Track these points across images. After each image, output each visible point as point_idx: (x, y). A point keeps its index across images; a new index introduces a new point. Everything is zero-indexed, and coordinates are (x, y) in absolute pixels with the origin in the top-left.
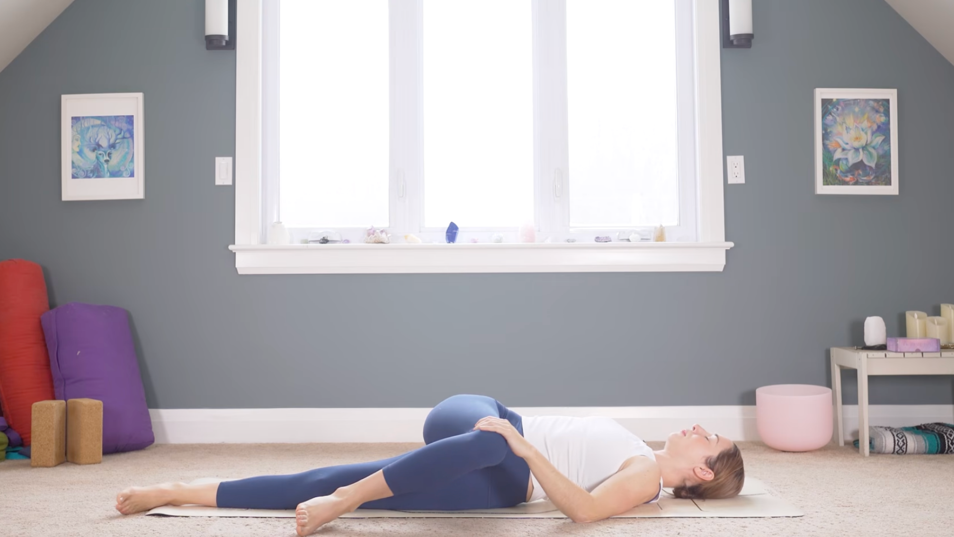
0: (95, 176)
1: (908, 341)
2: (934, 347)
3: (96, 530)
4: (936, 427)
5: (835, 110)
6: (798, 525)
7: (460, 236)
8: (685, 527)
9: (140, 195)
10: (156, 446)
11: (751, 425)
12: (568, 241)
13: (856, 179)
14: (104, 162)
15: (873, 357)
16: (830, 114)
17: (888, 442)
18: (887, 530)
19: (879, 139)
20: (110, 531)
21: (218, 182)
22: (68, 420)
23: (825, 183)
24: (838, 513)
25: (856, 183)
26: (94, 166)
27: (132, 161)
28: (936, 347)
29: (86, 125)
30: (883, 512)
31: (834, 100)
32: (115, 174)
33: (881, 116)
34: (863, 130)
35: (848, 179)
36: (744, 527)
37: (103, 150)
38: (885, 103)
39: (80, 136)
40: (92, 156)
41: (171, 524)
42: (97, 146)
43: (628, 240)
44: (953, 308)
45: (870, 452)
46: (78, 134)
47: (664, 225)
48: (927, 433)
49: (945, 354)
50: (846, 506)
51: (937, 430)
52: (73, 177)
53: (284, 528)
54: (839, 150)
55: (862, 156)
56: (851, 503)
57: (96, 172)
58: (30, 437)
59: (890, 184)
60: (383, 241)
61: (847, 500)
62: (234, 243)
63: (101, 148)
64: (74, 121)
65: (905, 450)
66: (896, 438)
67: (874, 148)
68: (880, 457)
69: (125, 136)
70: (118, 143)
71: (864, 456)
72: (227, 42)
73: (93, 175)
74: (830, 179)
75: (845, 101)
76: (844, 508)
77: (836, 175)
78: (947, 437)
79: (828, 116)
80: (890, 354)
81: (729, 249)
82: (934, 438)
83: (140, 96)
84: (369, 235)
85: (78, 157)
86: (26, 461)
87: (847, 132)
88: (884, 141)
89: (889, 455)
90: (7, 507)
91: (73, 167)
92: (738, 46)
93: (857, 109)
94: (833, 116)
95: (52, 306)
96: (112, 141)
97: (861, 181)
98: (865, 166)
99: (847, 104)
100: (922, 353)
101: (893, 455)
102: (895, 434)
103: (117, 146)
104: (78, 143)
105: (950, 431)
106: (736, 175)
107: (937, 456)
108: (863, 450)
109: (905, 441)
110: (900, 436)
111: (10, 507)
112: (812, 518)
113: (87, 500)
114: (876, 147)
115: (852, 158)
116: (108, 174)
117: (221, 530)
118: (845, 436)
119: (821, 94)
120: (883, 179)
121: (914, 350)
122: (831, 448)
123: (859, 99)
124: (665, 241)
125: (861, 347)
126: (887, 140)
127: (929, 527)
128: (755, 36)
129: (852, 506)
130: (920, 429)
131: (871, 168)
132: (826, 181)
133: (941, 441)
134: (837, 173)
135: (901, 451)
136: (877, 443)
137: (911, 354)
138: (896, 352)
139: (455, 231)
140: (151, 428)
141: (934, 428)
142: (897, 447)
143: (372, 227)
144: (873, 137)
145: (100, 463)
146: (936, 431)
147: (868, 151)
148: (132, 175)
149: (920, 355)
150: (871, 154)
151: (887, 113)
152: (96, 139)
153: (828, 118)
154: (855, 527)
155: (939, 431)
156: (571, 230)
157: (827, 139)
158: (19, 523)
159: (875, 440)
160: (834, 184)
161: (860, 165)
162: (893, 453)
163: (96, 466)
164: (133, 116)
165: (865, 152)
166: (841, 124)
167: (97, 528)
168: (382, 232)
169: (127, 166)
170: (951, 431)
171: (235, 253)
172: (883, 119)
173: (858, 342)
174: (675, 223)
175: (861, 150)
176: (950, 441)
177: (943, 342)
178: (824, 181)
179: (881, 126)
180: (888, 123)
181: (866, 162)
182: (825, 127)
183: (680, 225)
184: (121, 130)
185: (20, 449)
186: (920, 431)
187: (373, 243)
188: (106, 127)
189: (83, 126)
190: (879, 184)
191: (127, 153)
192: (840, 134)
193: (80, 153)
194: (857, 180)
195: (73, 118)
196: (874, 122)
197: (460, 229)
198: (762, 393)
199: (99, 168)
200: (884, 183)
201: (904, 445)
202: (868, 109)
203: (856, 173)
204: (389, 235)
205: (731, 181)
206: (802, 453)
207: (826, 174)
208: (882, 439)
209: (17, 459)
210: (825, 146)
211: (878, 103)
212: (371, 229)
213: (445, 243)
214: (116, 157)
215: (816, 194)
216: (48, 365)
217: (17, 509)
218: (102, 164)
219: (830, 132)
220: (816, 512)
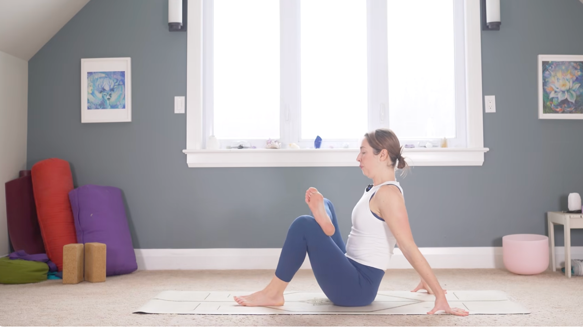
0: (101, 108)
3: (102, 322)
5: (550, 68)
6: (528, 319)
7: (323, 144)
8: (459, 321)
9: (129, 119)
10: (139, 271)
11: (499, 259)
14: (107, 99)
15: (573, 217)
16: (548, 70)
19: (577, 86)
20: (111, 323)
21: (176, 111)
22: (85, 255)
24: (552, 312)
25: (563, 112)
26: (101, 102)
27: (124, 98)
29: (96, 77)
30: (579, 311)
31: (550, 62)
32: (114, 107)
33: (578, 72)
34: (567, 80)
35: (558, 110)
36: (495, 320)
37: (106, 92)
38: (580, 64)
39: (92, 84)
40: (100, 96)
41: (147, 319)
42: (103, 90)
43: (425, 147)
45: (572, 275)
46: (91, 82)
47: (446, 138)
52: (89, 108)
53: (216, 321)
54: (553, 92)
55: (566, 96)
56: (560, 306)
57: (102, 105)
58: (62, 266)
60: (276, 147)
61: (558, 304)
62: (186, 148)
63: (105, 91)
64: (89, 74)
67: (574, 91)
68: (577, 278)
69: (120, 84)
70: (116, 88)
71: (568, 277)
72: (181, 27)
73: (101, 107)
74: (547, 110)
75: (556, 62)
76: (556, 309)
77: (551, 107)
79: (546, 71)
81: (486, 152)
83: (129, 59)
84: (268, 144)
85: (91, 96)
86: (60, 280)
87: (558, 81)
88: (580, 86)
90: (48, 308)
91: (88, 102)
92: (492, 29)
93: (563, 68)
94: (549, 72)
95: (75, 187)
96: (112, 87)
97: (566, 111)
98: (569, 102)
99: (558, 64)
103: (115, 90)
104: (91, 88)
106: (490, 107)
108: (568, 274)
111: (50, 309)
112: (536, 315)
113: (97, 304)
115: (561, 98)
116: (110, 107)
117: (178, 322)
118: (556, 265)
119: (542, 58)
120: (579, 110)
122: (548, 273)
123: (566, 62)
124: (447, 147)
125: (566, 212)
128: (502, 23)
129: (561, 308)
131: (572, 103)
132: (545, 111)
134: (551, 106)
136: (575, 269)
139: (320, 141)
140: (135, 260)
143: (270, 139)
144: (574, 84)
145: (104, 281)
147: (570, 93)
148: (124, 107)
150: (572, 94)
152: (102, 86)
153: (546, 73)
154: (563, 320)
157: (546, 86)
158: (55, 318)
160: (550, 113)
161: (565, 101)
163: (102, 283)
164: (124, 72)
165: (569, 93)
166: (554, 77)
167: (103, 321)
168: (276, 142)
169: (121, 102)
171: (186, 155)
173: (564, 208)
174: (453, 136)
175: (566, 92)
178: (543, 111)
179: (579, 77)
181: (569, 100)
182: (544, 78)
183: (456, 138)
184: (117, 80)
185: (56, 273)
187: (270, 148)
188: (108, 78)
189: (94, 77)
190: (577, 113)
191: (121, 94)
192: (553, 82)
193: (93, 94)
194: (564, 110)
195: (88, 73)
196: (574, 75)
197: (323, 140)
198: (507, 239)
199: (104, 103)
200: (580, 112)
202: (571, 67)
203: (563, 106)
204: (280, 144)
205: (487, 111)
206: (530, 276)
207: (545, 107)
208: (579, 267)
209: (54, 279)
210: (544, 90)
211: (576, 64)
212: (269, 140)
213: (314, 149)
214: (114, 96)
215: (539, 119)
216: (73, 222)
217: (54, 310)
218: (106, 100)
219: (548, 81)
220: (539, 311)
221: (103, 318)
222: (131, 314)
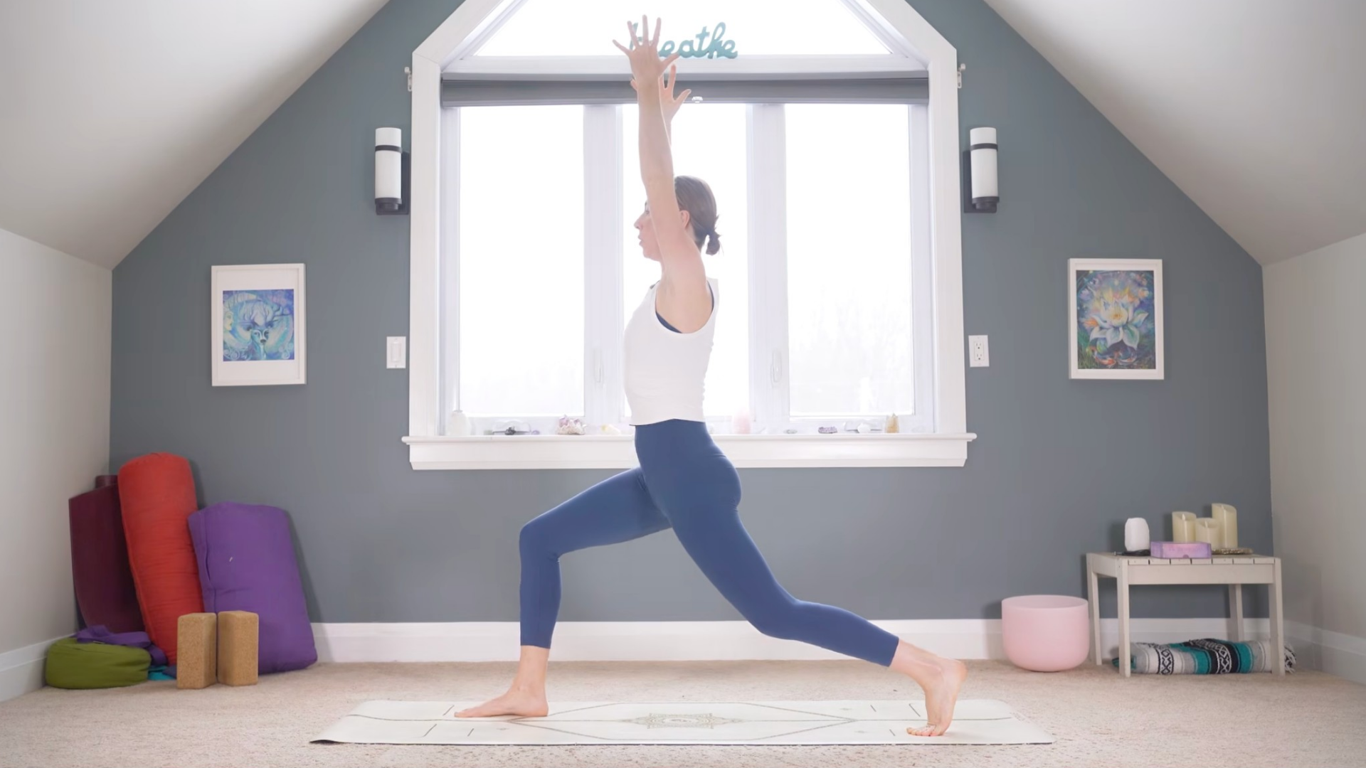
0: (249, 359)
1: (1175, 546)
2: (1204, 552)
4: (1207, 643)
5: (1091, 283)
9: (301, 380)
10: (319, 665)
11: (996, 641)
12: (788, 432)
13: (1115, 362)
14: (259, 342)
15: (1134, 563)
16: (1086, 287)
17: (1153, 661)
18: (1150, 761)
19: (1142, 316)
21: (390, 365)
22: (218, 636)
23: (1081, 366)
24: (1095, 741)
25: (1116, 366)
26: (249, 347)
27: (292, 340)
28: (1207, 552)
29: (240, 300)
30: (1146, 740)
31: (1091, 272)
32: (272, 356)
33: (1144, 290)
34: (1123, 306)
35: (1106, 362)
37: (259, 328)
38: (1148, 275)
39: (232, 313)
40: (246, 335)
42: (252, 325)
43: (857, 431)
44: (1223, 508)
45: (1132, 672)
46: (231, 310)
47: (897, 414)
48: (1196, 650)
49: (1217, 560)
50: (1105, 734)
51: (1208, 647)
52: (225, 359)
54: (1097, 329)
55: (1122, 336)
56: (1110, 730)
57: (251, 354)
58: (175, 655)
59: (1154, 367)
60: (577, 432)
61: (1106, 727)
62: (407, 434)
63: (256, 326)
64: (226, 295)
65: (1171, 670)
66: (1161, 656)
67: (1136, 326)
68: (1143, 678)
69: (284, 313)
70: (276, 321)
72: (400, 206)
73: (248, 357)
74: (1086, 362)
75: (1103, 273)
76: (1102, 735)
77: (1092, 357)
78: (1219, 655)
79: (1084, 290)
80: (1154, 561)
81: (971, 441)
82: (1205, 657)
83: (301, 267)
84: (561, 425)
85: (230, 336)
86: (172, 682)
87: (1106, 309)
88: (1147, 318)
89: (1154, 675)
90: (149, 734)
91: (225, 348)
92: (982, 211)
93: (1116, 283)
94: (1089, 290)
95: (201, 506)
96: (269, 318)
97: (1121, 364)
98: (1126, 346)
99: (1106, 276)
100: (1191, 560)
101: (1157, 676)
102: (1160, 651)
103: (275, 323)
104: (231, 321)
106: (979, 357)
107: (1208, 676)
108: (1124, 670)
109: (1171, 660)
110: (1166, 654)
113: (241, 727)
114: (1138, 326)
115: (1111, 339)
116: (265, 356)
118: (1103, 654)
119: (1076, 265)
120: (1146, 362)
121: (1182, 556)
122: (1087, 668)
123: (1120, 271)
124: (898, 432)
125: (1121, 553)
126: (1151, 317)
127: (1198, 757)
128: (1000, 199)
130: (1189, 646)
131: (1132, 348)
132: (1082, 364)
133: (1212, 659)
134: (1094, 354)
135: (1166, 671)
136: (1139, 661)
137: (1178, 560)
138: (1161, 558)
140: (312, 643)
141: (1204, 645)
142: (1162, 666)
143: (565, 415)
144: (1135, 314)
145: (255, 684)
146: (1206, 648)
147: (1129, 329)
148: (292, 357)
149: (1189, 561)
150: (1132, 334)
151: (1151, 287)
152: (251, 317)
153: (1084, 292)
154: (1115, 757)
155: (1210, 648)
156: (791, 419)
157: (1083, 317)
158: (163, 752)
159: (1137, 658)
160: (1091, 368)
161: (1120, 346)
162: (1158, 673)
163: (251, 688)
164: (292, 290)
165: (1126, 331)
166: (1099, 300)
168: (576, 421)
169: (286, 347)
170: (1223, 648)
171: (409, 446)
172: (1146, 293)
173: (1117, 546)
174: (910, 412)
175: (1121, 329)
176: (1223, 660)
177: (1214, 547)
178: (1079, 364)
179: (1144, 301)
180: (1152, 299)
181: (1127, 343)
182: (1080, 303)
183: (915, 414)
184: (280, 306)
185: (165, 668)
186: (1188, 648)
187: (565, 434)
188: (262, 303)
189: (236, 301)
190: (1141, 367)
191: (287, 332)
192: (1097, 310)
193: (233, 332)
194: (1117, 363)
195: (225, 293)
196: (1136, 297)
198: (1009, 605)
199: (255, 349)
200: (1147, 366)
201: (1170, 664)
202: (1130, 281)
203: (1116, 354)
204: (584, 426)
205: (973, 364)
206: (1054, 674)
207: (1081, 356)
208: (1146, 658)
209: (161, 680)
210: (1080, 324)
211: (1140, 275)
212: (564, 418)
214: (274, 336)
215: (1070, 378)
216: (196, 573)
217: (161, 737)
218: (258, 344)
219: (1086, 308)
220: (1070, 740)
221: (253, 753)
222: (305, 745)
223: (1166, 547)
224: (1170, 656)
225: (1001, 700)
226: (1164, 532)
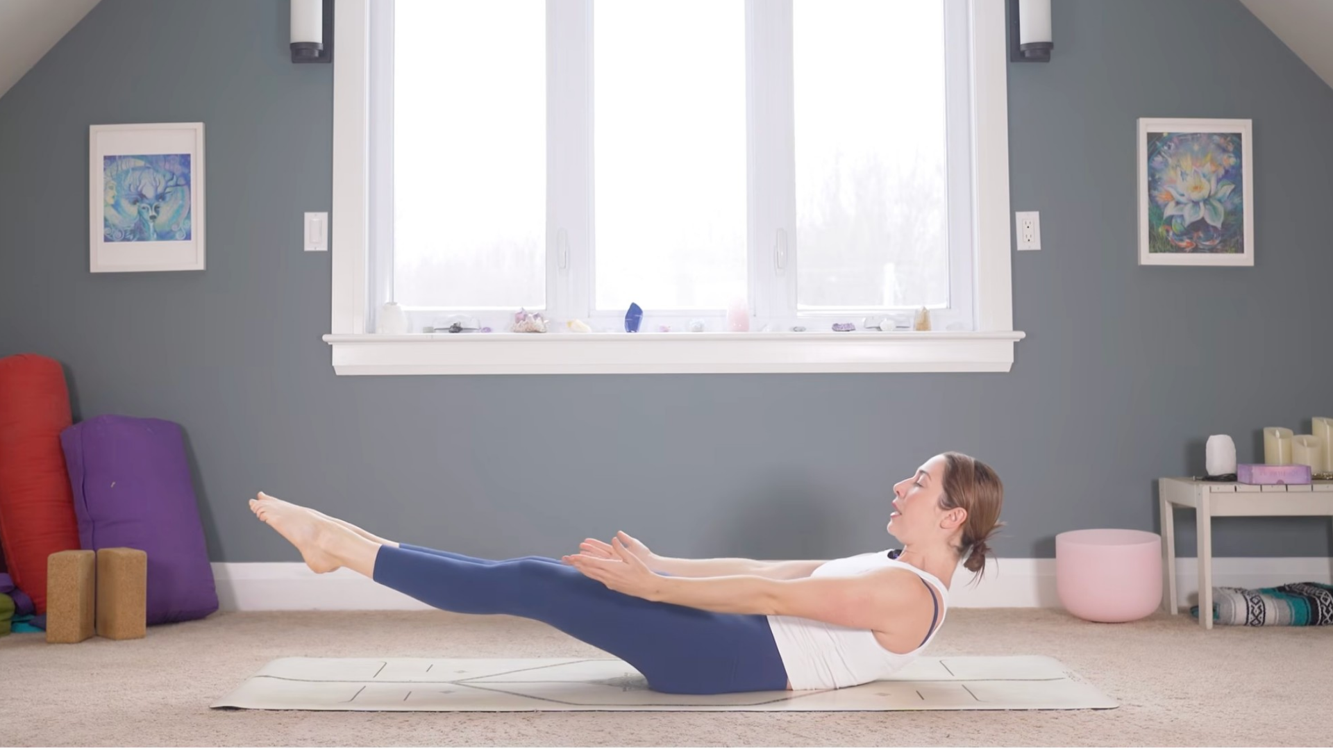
0: (136, 239)
1: (1268, 469)
2: (1303, 477)
4: (1306, 588)
5: (1166, 148)
6: (1113, 724)
7: (644, 323)
8: (957, 727)
9: (200, 265)
10: (221, 615)
11: (1048, 585)
12: (795, 329)
13: (1195, 244)
14: (148, 219)
15: (1217, 490)
16: (1159, 153)
17: (1239, 609)
18: (1237, 732)
19: (1227, 189)
21: (308, 247)
22: (97, 576)
23: (1152, 250)
24: (1170, 708)
25: (1195, 250)
26: (135, 224)
27: (188, 217)
28: (1306, 477)
29: (124, 168)
30: (1231, 707)
31: (1165, 135)
32: (164, 236)
33: (1230, 157)
34: (1204, 176)
35: (1183, 244)
36: (1040, 727)
37: (147, 201)
38: (1235, 138)
39: (115, 183)
40: (133, 210)
41: (241, 722)
42: (139, 197)
43: (879, 328)
44: (1328, 423)
45: (1215, 623)
46: (113, 179)
47: (928, 307)
48: (1293, 597)
49: (1318, 487)
50: (1181, 699)
51: (1306, 592)
52: (107, 240)
54: (1172, 204)
55: (1203, 212)
56: (1188, 694)
57: (138, 233)
58: (45, 602)
59: (1242, 251)
60: (538, 330)
61: (1183, 690)
62: (330, 332)
63: (145, 200)
64: (108, 161)
65: (1262, 620)
66: (1250, 604)
67: (1220, 201)
68: (1227, 629)
69: (178, 183)
70: (169, 192)
72: (320, 52)
73: (134, 237)
74: (1159, 244)
75: (1179, 135)
76: (1179, 700)
77: (1167, 239)
78: (1321, 602)
79: (1156, 156)
80: (1241, 488)
81: (1018, 340)
82: (1303, 604)
83: (199, 127)
84: (518, 320)
85: (113, 211)
86: (39, 635)
87: (1183, 179)
88: (1233, 191)
89: (1241, 627)
90: (12, 699)
91: (106, 226)
92: (1032, 59)
93: (1196, 147)
94: (1163, 157)
95: (76, 420)
96: (160, 190)
97: (1201, 247)
98: (1207, 225)
99: (1182, 139)
100: (1287, 485)
101: (1246, 628)
102: (1248, 598)
103: (168, 196)
104: (112, 193)
105: (1324, 593)
106: (1029, 237)
107: (1308, 628)
108: (1205, 620)
109: (1262, 608)
110: (1256, 601)
111: (17, 699)
113: (125, 689)
114: (1223, 200)
115: (1190, 216)
116: (155, 236)
118: (1179, 601)
119: (1147, 125)
120: (1232, 245)
121: (1275, 482)
122: (1159, 617)
123: (1200, 133)
124: (930, 330)
125: (1201, 478)
126: (1238, 190)
127: (1295, 727)
128: (1055, 45)
129: (1189, 698)
131: (1215, 228)
132: (1154, 247)
133: (1312, 607)
134: (1168, 235)
135: (1256, 622)
136: (1223, 610)
137: (1270, 486)
138: (1250, 484)
139: (637, 316)
140: (213, 589)
141: (1303, 590)
142: (1251, 616)
143: (523, 309)
144: (1220, 184)
145: (142, 637)
146: (1305, 594)
147: (1212, 205)
148: (188, 237)
149: (1283, 488)
150: (1214, 208)
151: (1238, 153)
152: (138, 187)
153: (1156, 159)
154: (1193, 727)
155: (1310, 594)
156: (799, 314)
157: (1155, 189)
159: (1221, 607)
160: (1164, 252)
161: (1200, 225)
162: (1246, 624)
163: (137, 641)
164: (189, 155)
165: (1207, 207)
166: (1175, 168)
167: (138, 728)
168: (536, 316)
169: (181, 225)
170: (1326, 594)
171: (331, 346)
172: (1233, 161)
173: (1197, 470)
174: (944, 305)
175: (1202, 204)
176: (1325, 608)
177: (1315, 471)
178: (1150, 247)
179: (1230, 170)
180: (1239, 167)
181: (1209, 221)
182: (1152, 172)
183: (950, 308)
184: (173, 174)
185: (31, 617)
186: (1283, 593)
187: (523, 332)
188: (151, 170)
189: (120, 168)
190: (1227, 251)
191: (182, 207)
192: (1173, 182)
193: (116, 206)
194: (1197, 245)
195: (106, 158)
196: (1220, 165)
197: (644, 313)
198: (1067, 542)
199: (142, 226)
200: (1233, 249)
201: (1260, 613)
202: (1212, 146)
203: (1195, 235)
204: (545, 321)
205: (1021, 246)
206: (1120, 625)
207: (1153, 237)
208: (1231, 606)
209: (27, 632)
210: (1151, 198)
211: (1225, 139)
212: (521, 313)
213: (625, 333)
214: (167, 211)
215: (1139, 264)
216: (70, 500)
217: (27, 701)
218: (146, 221)
219: (1160, 179)
220: (1138, 706)
221: (139, 722)
222: (204, 712)
223: (1256, 470)
224: (1261, 604)
225: (1055, 657)
226: (1254, 452)
